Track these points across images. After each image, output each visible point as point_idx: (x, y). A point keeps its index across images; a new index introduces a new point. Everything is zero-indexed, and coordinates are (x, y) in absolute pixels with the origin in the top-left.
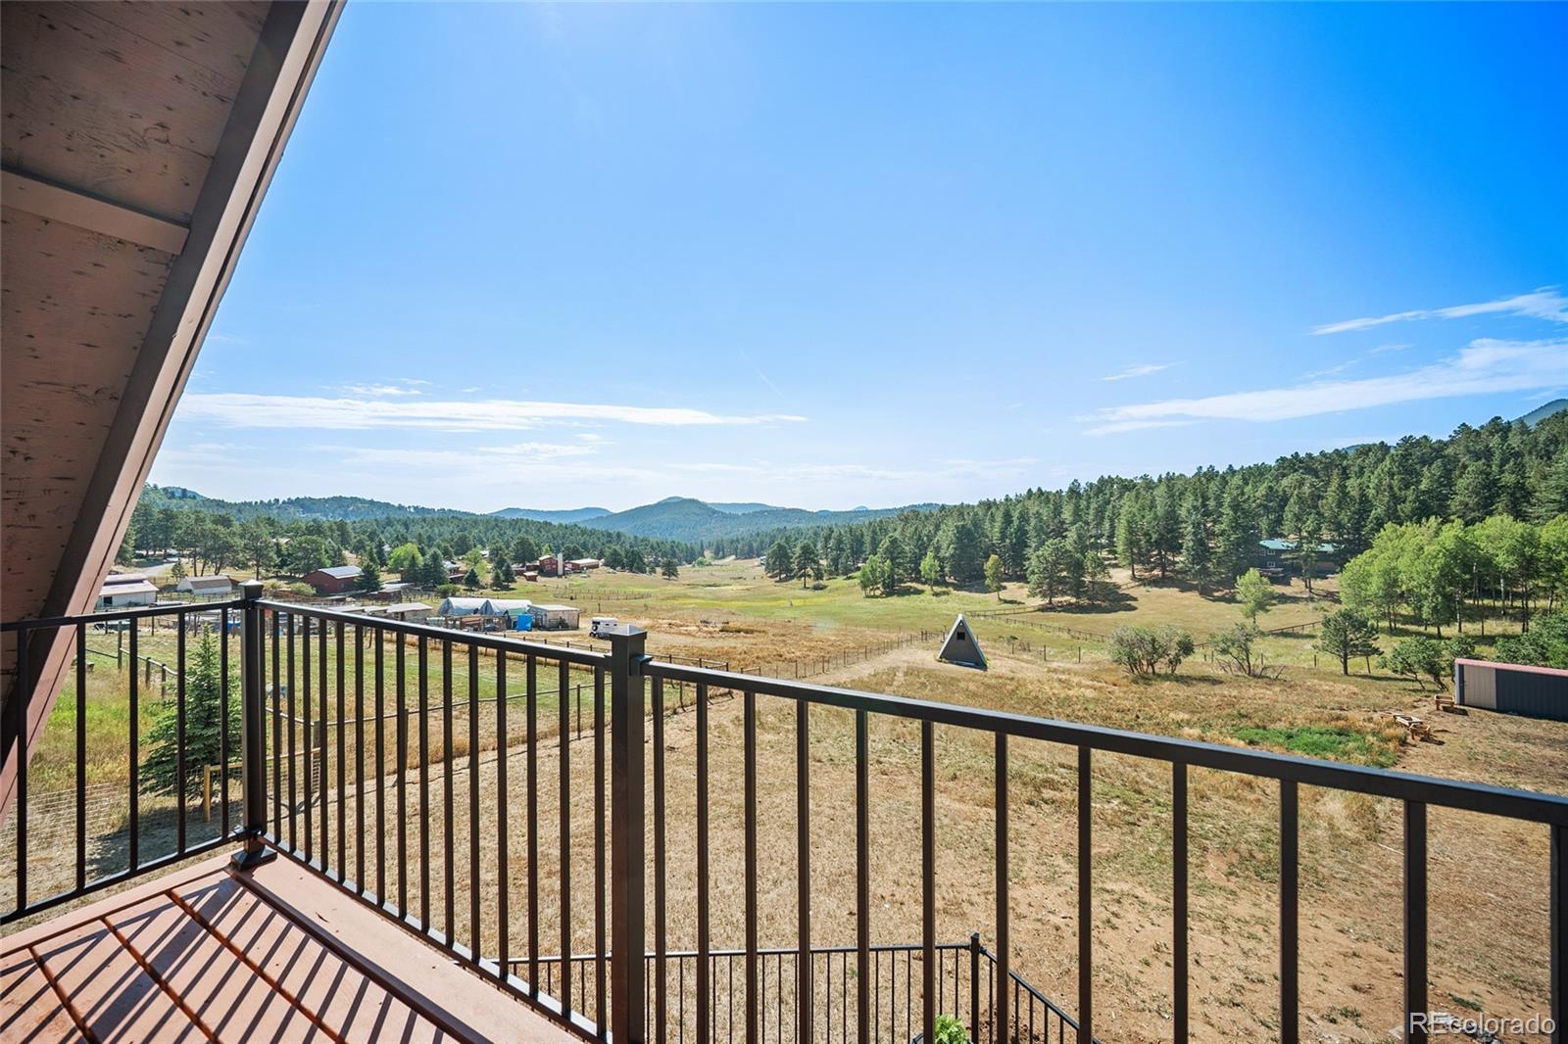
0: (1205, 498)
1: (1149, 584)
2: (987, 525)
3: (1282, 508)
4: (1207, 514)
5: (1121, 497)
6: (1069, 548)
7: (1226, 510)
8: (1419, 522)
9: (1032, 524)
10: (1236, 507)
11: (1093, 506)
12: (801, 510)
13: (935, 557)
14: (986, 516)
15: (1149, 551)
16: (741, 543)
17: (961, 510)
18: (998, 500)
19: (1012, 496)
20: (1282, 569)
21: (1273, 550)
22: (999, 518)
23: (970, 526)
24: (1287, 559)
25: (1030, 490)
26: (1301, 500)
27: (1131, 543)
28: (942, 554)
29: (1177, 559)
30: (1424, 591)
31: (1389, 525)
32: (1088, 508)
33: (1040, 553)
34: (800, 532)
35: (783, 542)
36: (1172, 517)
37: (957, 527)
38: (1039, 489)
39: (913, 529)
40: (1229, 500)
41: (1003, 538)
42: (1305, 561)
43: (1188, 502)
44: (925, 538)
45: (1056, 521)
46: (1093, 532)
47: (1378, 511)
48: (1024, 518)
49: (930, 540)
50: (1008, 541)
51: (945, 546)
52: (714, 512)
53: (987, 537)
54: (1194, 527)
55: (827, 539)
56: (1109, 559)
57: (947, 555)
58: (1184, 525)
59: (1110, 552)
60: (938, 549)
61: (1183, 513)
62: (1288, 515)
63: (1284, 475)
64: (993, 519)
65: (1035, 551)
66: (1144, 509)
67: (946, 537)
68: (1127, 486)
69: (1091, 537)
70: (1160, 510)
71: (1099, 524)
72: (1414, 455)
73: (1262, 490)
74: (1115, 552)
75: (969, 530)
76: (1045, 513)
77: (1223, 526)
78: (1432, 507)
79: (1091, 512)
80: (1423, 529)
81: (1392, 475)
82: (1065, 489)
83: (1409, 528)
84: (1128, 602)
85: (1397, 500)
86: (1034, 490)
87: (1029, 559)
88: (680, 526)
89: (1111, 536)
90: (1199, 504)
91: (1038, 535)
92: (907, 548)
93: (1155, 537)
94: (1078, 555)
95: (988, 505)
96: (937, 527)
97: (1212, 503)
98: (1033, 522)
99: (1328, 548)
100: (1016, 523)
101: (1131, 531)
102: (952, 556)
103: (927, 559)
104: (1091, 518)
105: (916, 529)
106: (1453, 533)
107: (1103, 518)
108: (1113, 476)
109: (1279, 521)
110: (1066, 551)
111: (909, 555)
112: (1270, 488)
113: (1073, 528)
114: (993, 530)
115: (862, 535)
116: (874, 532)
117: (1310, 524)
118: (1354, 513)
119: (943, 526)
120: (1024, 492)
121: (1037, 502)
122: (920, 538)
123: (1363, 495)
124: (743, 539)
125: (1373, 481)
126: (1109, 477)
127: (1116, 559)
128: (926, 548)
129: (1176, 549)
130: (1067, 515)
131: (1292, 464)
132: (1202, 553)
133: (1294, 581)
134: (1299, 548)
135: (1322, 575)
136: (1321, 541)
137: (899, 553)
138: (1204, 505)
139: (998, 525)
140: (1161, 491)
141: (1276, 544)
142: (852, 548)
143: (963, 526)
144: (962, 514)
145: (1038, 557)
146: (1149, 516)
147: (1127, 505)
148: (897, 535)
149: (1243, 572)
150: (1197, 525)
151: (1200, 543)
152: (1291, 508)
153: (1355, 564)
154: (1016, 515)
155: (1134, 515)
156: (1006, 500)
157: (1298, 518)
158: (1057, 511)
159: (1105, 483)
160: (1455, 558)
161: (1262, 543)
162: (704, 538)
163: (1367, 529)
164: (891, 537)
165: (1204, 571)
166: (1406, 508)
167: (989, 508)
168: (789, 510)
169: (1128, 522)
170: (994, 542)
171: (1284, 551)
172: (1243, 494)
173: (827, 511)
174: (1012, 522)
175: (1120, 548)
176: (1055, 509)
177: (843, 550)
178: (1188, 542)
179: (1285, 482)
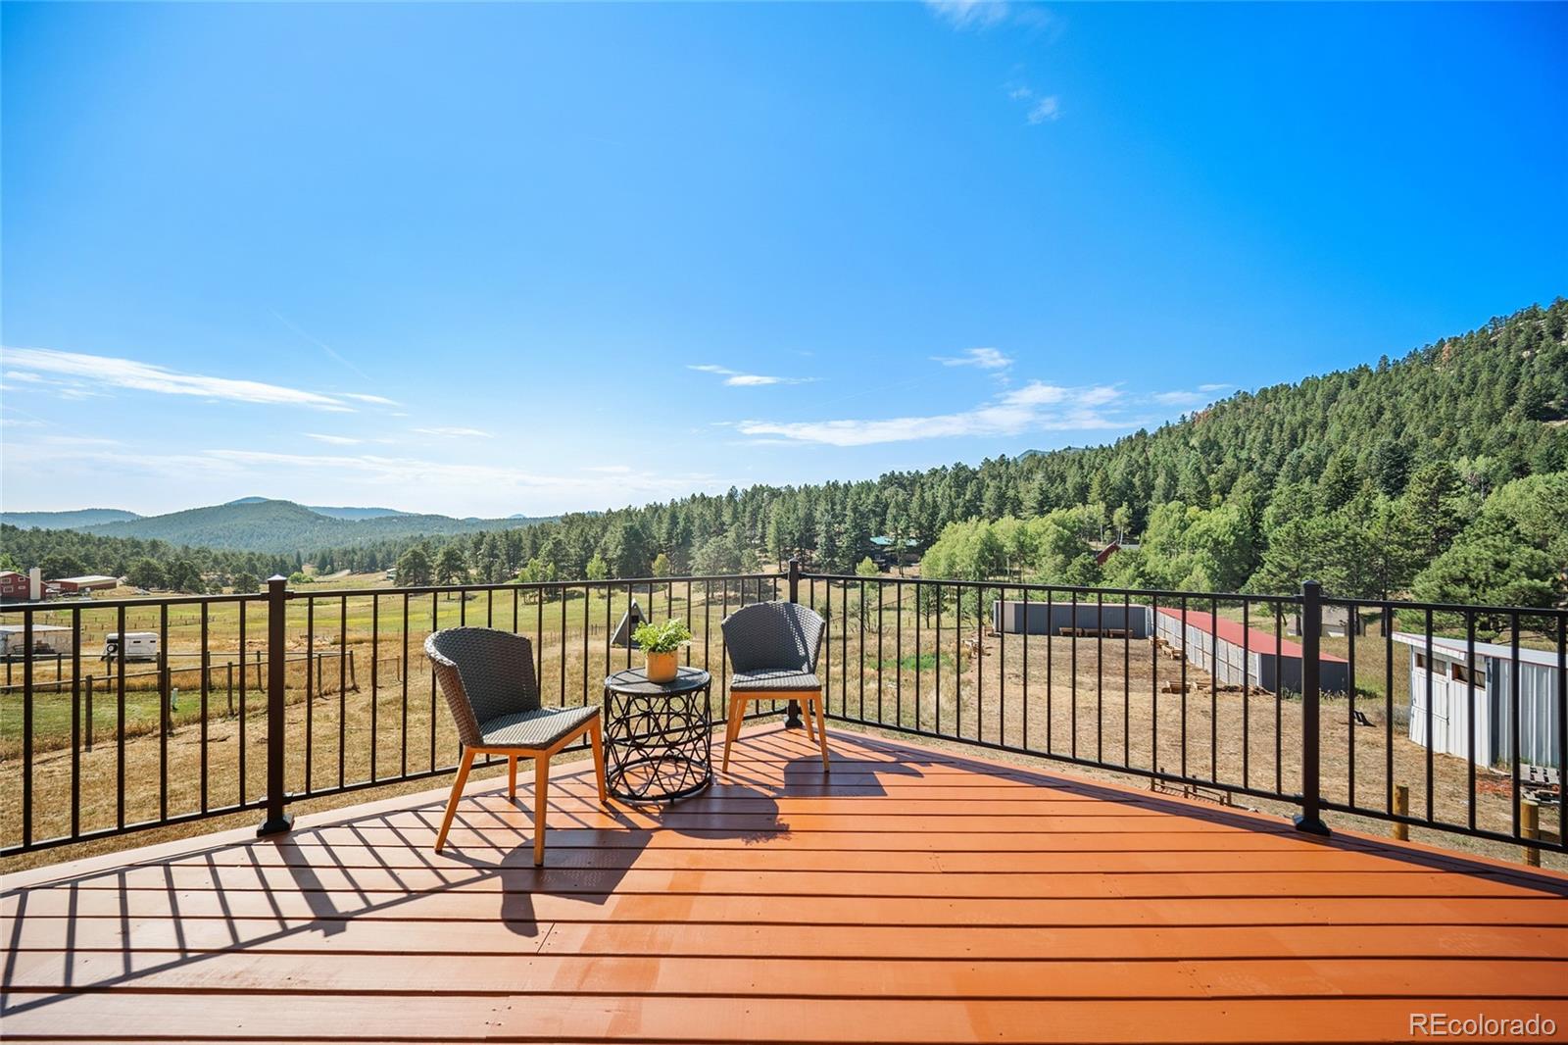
0: (834, 504)
2: (655, 526)
3: (885, 513)
4: (834, 516)
5: (770, 502)
6: (730, 545)
7: (849, 512)
8: (966, 521)
9: (695, 526)
10: (855, 510)
11: (749, 509)
12: (442, 517)
13: (603, 559)
14: (652, 518)
15: (792, 548)
16: (359, 554)
17: (628, 513)
18: (664, 504)
19: (678, 500)
20: (887, 560)
21: (878, 546)
22: (666, 520)
23: (637, 526)
24: (887, 552)
25: (694, 495)
26: (897, 505)
27: (779, 542)
28: (610, 555)
29: (813, 555)
30: (969, 569)
31: (949, 523)
32: (744, 511)
33: (704, 550)
34: (441, 540)
35: (419, 549)
36: (809, 520)
37: (625, 528)
38: (702, 494)
39: (579, 531)
40: (850, 503)
41: (669, 538)
42: (900, 553)
43: (822, 506)
44: (592, 541)
45: (717, 523)
46: (748, 533)
47: (943, 513)
48: (688, 519)
49: (596, 542)
50: (674, 541)
51: (612, 547)
52: (318, 517)
53: (655, 538)
54: (825, 527)
55: (477, 545)
56: (760, 556)
57: (615, 556)
58: (818, 525)
59: (762, 551)
60: (605, 551)
61: (818, 515)
62: (889, 517)
63: (885, 489)
64: (660, 522)
65: (699, 550)
66: (789, 512)
67: (613, 541)
68: (775, 494)
69: (746, 538)
70: (801, 513)
71: (753, 526)
72: (962, 477)
73: (872, 498)
74: (766, 551)
75: (637, 530)
76: (709, 515)
77: (847, 526)
78: (972, 510)
79: (747, 514)
80: (969, 524)
81: (951, 488)
82: (725, 495)
83: (961, 525)
85: (953, 506)
86: (698, 495)
87: (694, 558)
88: (264, 535)
89: (763, 538)
90: (829, 508)
91: (702, 535)
92: (572, 551)
93: (797, 535)
94: (737, 552)
95: (655, 509)
96: (605, 529)
97: (838, 507)
98: (697, 522)
99: (914, 543)
100: (682, 523)
101: (778, 530)
102: (620, 557)
103: (594, 560)
104: (747, 519)
105: (582, 531)
106: (984, 526)
107: (756, 521)
108: (764, 485)
109: (883, 523)
110: (727, 549)
111: (574, 558)
112: (877, 496)
113: (733, 528)
114: (660, 532)
115: (521, 540)
116: (535, 535)
117: (902, 525)
118: (929, 515)
119: (611, 528)
120: (689, 497)
121: (701, 506)
122: (586, 540)
123: (935, 502)
124: (361, 549)
125: (941, 492)
126: (761, 486)
127: (766, 555)
128: (593, 551)
129: (813, 547)
130: (727, 518)
131: (891, 480)
132: (831, 550)
133: (892, 569)
134: (895, 544)
135: (908, 564)
136: (910, 538)
137: (563, 556)
138: (833, 509)
139: (665, 526)
140: (801, 497)
141: (880, 540)
142: (508, 554)
143: (631, 527)
144: (630, 516)
145: (702, 554)
146: (793, 517)
147: (775, 509)
148: (560, 537)
149: (861, 560)
150: (829, 525)
151: (831, 539)
152: (892, 511)
153: (930, 552)
154: (681, 517)
155: (781, 517)
156: (672, 503)
157: (895, 520)
158: (718, 514)
159: (757, 491)
160: (986, 545)
161: (872, 539)
162: (301, 550)
163: (937, 527)
164: (555, 539)
165: (832, 565)
166: (958, 511)
167: (656, 511)
168: (427, 516)
169: (777, 523)
170: (661, 543)
171: (886, 546)
172: (860, 499)
173: (476, 519)
174: (678, 523)
175: (770, 546)
176: (716, 512)
177: (497, 556)
178: (821, 540)
179: (886, 493)
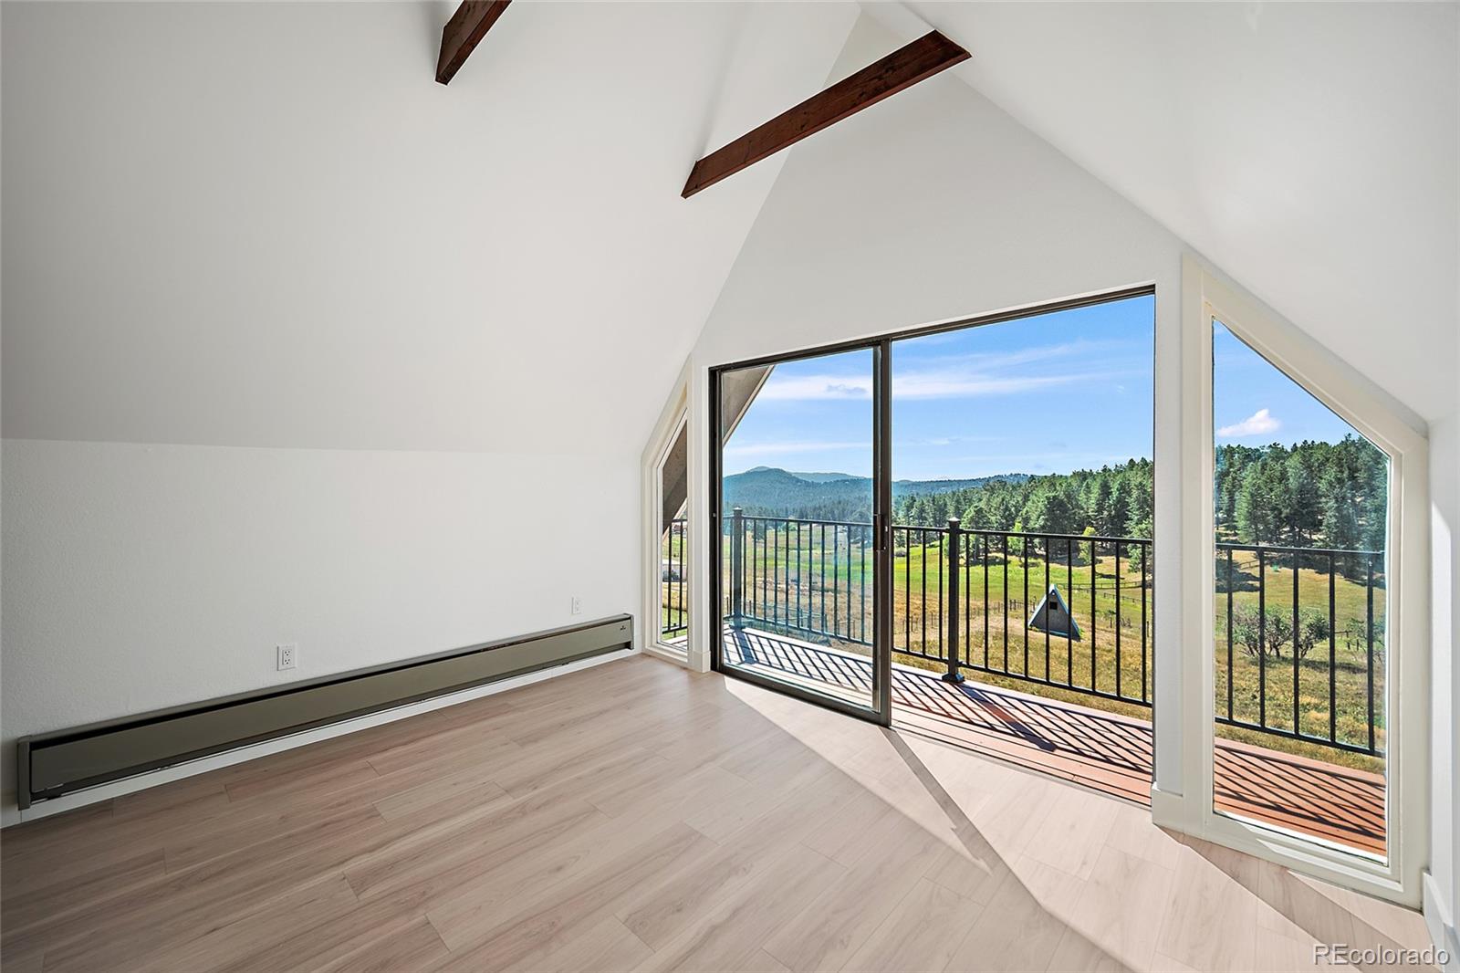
1: (1278, 564)
2: (1082, 496)
5: (1243, 466)
9: (1134, 496)
13: (1024, 528)
14: (1080, 486)
15: (1278, 528)
16: (823, 509)
17: (1052, 481)
18: (1094, 471)
19: (1111, 467)
22: (1096, 489)
23: (1062, 496)
27: (1256, 518)
28: (1031, 524)
29: (1314, 537)
33: (1144, 526)
36: (1308, 490)
37: (1048, 498)
38: (1143, 459)
39: (999, 499)
41: (1100, 510)
43: (1331, 474)
44: (1013, 509)
48: (1124, 489)
49: (1018, 511)
50: (1106, 513)
51: (1034, 517)
52: (798, 481)
53: (1083, 509)
54: (1337, 502)
55: (910, 508)
56: (1227, 535)
57: (1037, 526)
58: (1323, 500)
59: (1228, 528)
60: (1026, 520)
61: (1323, 486)
64: (1088, 490)
65: (1137, 524)
66: (1272, 482)
67: (1036, 508)
68: (1251, 456)
70: (1293, 483)
74: (1235, 528)
75: (1062, 500)
84: (1250, 582)
86: (1137, 460)
87: (1131, 533)
88: (766, 494)
89: (1230, 511)
90: (1345, 476)
91: (1142, 507)
92: (993, 518)
93: (1286, 512)
95: (1083, 476)
96: (1026, 498)
97: (1362, 476)
98: (1135, 493)
100: (1115, 494)
101: (1255, 503)
102: (1043, 527)
105: (1003, 500)
107: (1220, 491)
108: (1234, 446)
111: (995, 525)
114: (1089, 502)
115: (946, 505)
116: (958, 502)
119: (1032, 497)
120: (1125, 463)
121: (1140, 473)
122: (1007, 509)
124: (825, 507)
126: (1229, 446)
127: (1236, 534)
128: (1014, 519)
129: (1316, 526)
132: (1348, 532)
137: (984, 523)
139: (1094, 496)
140: (1293, 464)
142: (934, 518)
143: (1054, 497)
144: (1054, 485)
145: (1141, 530)
146: (1278, 489)
147: (1250, 477)
148: (982, 505)
150: (1341, 500)
151: (1346, 519)
154: (1115, 487)
155: (1259, 488)
156: (1104, 470)
162: (788, 505)
164: (976, 507)
167: (1085, 479)
169: (1252, 495)
170: (1090, 514)
173: (908, 481)
174: (1111, 493)
175: (1241, 523)
177: (926, 519)
178: (1330, 518)
